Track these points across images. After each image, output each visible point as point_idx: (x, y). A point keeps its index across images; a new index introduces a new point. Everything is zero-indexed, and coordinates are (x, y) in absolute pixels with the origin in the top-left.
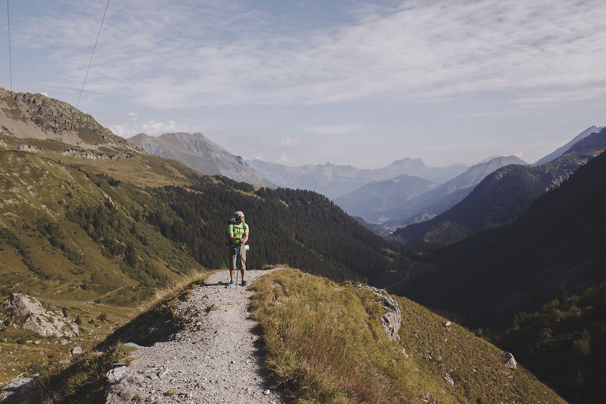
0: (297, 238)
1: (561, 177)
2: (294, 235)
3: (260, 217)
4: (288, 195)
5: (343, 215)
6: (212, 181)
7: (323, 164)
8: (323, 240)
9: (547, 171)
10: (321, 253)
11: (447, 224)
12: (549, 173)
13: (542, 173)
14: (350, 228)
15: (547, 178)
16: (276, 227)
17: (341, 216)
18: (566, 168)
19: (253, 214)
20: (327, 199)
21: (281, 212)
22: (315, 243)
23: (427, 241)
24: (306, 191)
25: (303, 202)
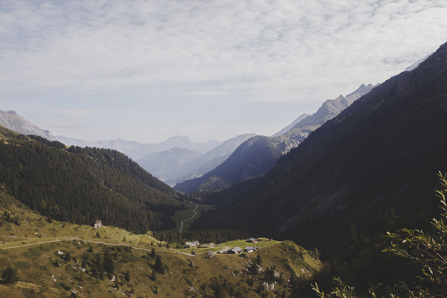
0: (105, 183)
1: (291, 144)
2: (103, 182)
3: (73, 166)
4: (95, 152)
5: (140, 169)
6: (27, 139)
7: (115, 140)
8: (127, 186)
9: (282, 141)
10: (126, 196)
11: (215, 179)
12: (283, 142)
13: (279, 142)
14: (146, 178)
15: (283, 146)
16: (88, 174)
17: (138, 169)
18: (294, 138)
19: (67, 164)
20: (127, 157)
21: (91, 164)
22: (121, 188)
23: (201, 191)
24: (109, 150)
25: (107, 158)
